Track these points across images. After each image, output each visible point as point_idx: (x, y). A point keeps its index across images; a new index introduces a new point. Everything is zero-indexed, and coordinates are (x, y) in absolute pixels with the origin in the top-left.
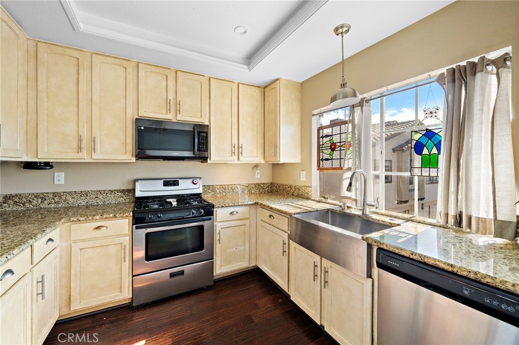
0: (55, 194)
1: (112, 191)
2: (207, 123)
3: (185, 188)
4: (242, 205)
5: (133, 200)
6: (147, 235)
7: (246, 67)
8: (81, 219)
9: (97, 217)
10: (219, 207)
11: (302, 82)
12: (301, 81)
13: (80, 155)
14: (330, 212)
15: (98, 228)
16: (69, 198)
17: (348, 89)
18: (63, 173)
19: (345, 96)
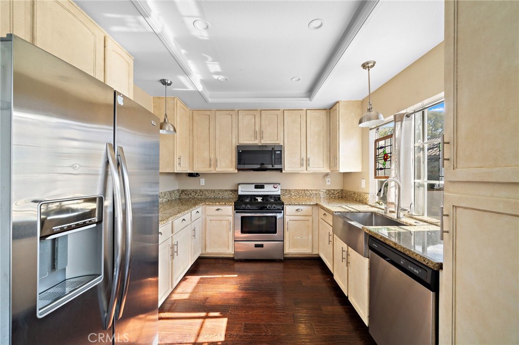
0: (201, 191)
1: (226, 190)
2: (282, 144)
3: (268, 190)
4: (305, 205)
5: (237, 197)
6: (242, 217)
7: (308, 99)
8: (210, 204)
9: (217, 204)
10: (287, 205)
11: (363, 100)
12: (361, 99)
13: (210, 169)
14: (374, 215)
15: (218, 210)
16: (206, 193)
17: (373, 113)
18: (204, 179)
19: (369, 119)
